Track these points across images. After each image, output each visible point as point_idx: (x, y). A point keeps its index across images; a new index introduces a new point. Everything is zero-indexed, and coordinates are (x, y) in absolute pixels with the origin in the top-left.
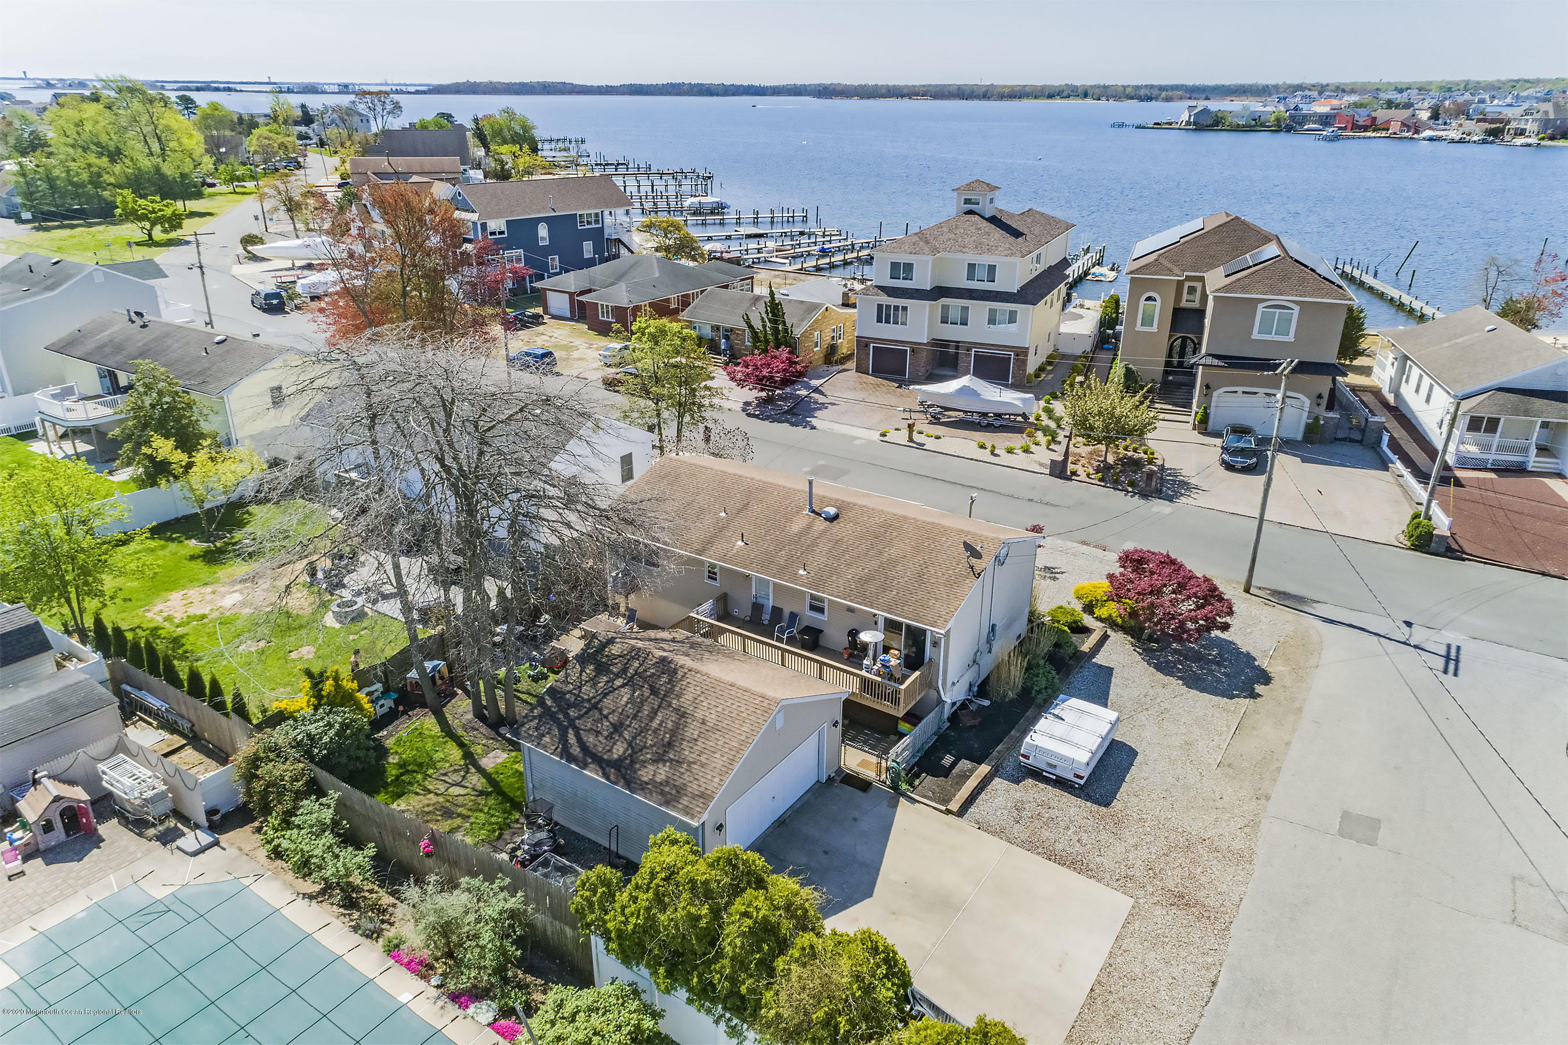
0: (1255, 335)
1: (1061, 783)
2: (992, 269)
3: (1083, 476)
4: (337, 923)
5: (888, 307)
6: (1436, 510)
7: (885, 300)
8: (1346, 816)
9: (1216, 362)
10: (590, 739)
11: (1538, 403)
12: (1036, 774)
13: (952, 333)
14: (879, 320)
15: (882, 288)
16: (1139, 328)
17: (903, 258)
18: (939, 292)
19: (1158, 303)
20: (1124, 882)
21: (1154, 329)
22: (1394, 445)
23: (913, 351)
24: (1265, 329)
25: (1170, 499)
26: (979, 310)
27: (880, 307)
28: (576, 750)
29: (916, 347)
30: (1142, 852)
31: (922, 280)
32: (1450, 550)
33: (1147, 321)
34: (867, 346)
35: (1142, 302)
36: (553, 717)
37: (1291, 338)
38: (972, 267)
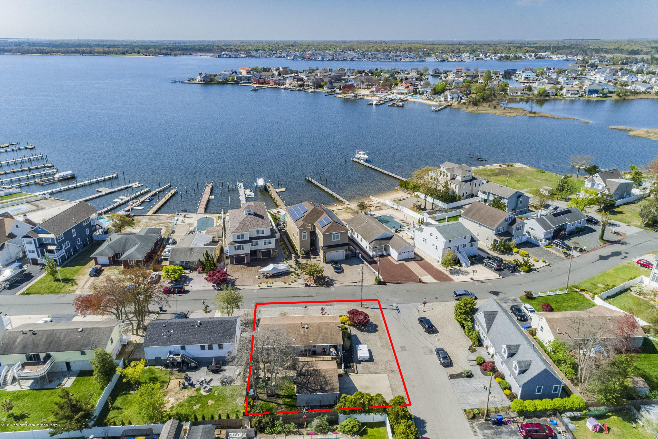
0: (332, 240)
1: (366, 361)
2: (263, 231)
3: (312, 285)
4: (296, 436)
5: (238, 246)
6: (380, 276)
7: (237, 245)
8: (401, 347)
9: (326, 248)
10: (313, 388)
11: (383, 242)
12: (362, 361)
13: (255, 248)
14: (235, 250)
15: (236, 242)
16: (303, 239)
17: (241, 233)
18: (251, 239)
19: (306, 233)
20: (384, 372)
21: (306, 239)
22: (362, 256)
23: (246, 256)
24: (334, 239)
25: (332, 285)
26: (261, 242)
27: (235, 246)
28: (311, 391)
29: (247, 255)
30: (383, 367)
31: (246, 238)
32: (384, 283)
33: (305, 237)
34: (233, 257)
35: (303, 234)
36: (302, 387)
37: (339, 239)
38: (258, 231)
